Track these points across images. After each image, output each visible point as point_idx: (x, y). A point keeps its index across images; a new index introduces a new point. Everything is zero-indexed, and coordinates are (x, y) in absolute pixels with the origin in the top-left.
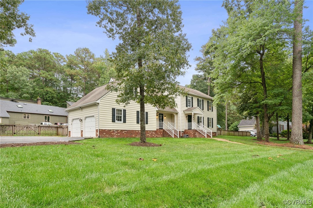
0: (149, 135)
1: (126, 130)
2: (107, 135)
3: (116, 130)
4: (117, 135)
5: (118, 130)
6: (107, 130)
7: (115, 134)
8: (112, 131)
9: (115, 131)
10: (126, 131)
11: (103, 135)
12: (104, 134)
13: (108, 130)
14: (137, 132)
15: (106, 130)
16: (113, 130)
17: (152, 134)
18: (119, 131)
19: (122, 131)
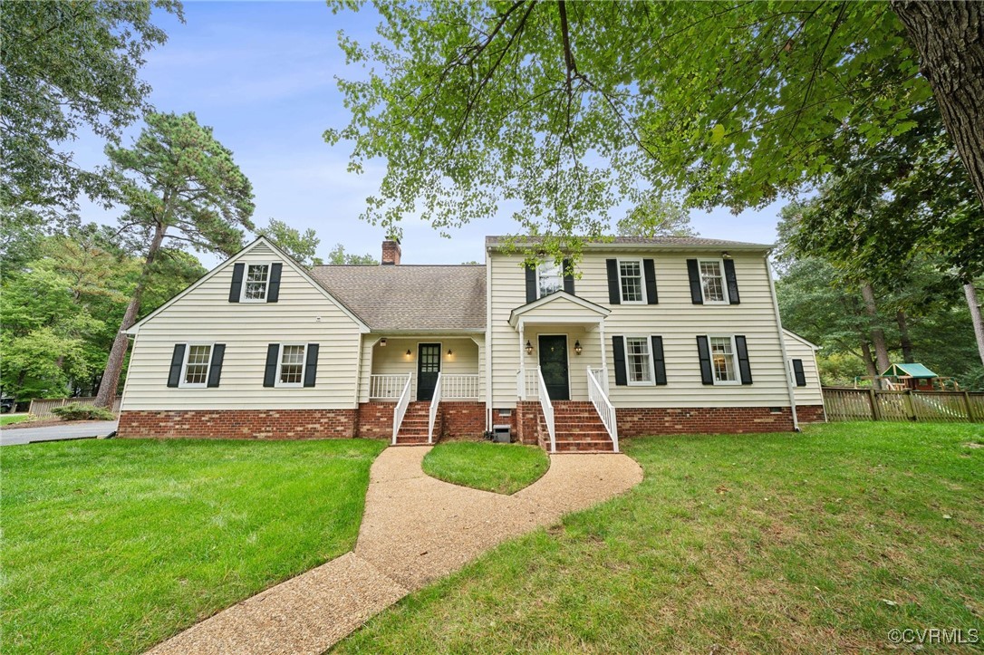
0: (317, 426)
1: (217, 412)
2: (142, 429)
3: (179, 413)
4: (177, 427)
5: (186, 412)
6: (146, 414)
7: (172, 424)
8: (162, 416)
9: (172, 414)
10: (217, 416)
11: (130, 429)
12: (134, 424)
13: (150, 412)
14: (263, 415)
15: (142, 414)
16: (166, 414)
17: (332, 424)
18: (186, 416)
19: (200, 413)
